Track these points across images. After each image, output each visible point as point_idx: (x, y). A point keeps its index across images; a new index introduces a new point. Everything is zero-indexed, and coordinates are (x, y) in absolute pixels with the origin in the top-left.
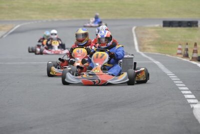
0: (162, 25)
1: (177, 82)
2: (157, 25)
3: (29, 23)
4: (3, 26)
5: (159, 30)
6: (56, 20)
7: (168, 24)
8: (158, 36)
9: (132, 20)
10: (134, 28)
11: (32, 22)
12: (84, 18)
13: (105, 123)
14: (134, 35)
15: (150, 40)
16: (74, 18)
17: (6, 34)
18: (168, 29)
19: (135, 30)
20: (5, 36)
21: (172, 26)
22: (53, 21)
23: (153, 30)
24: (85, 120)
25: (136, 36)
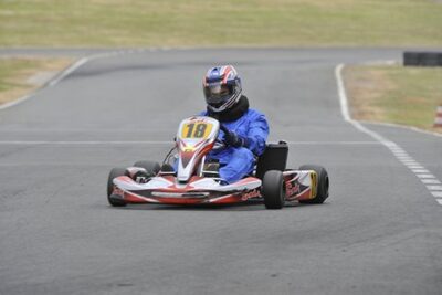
0: (401, 60)
1: (433, 187)
2: (390, 62)
3: (107, 55)
5: (394, 72)
6: (166, 48)
7: (414, 59)
8: (392, 86)
10: (339, 69)
11: (115, 54)
13: (274, 276)
14: (340, 83)
15: (376, 95)
16: (207, 44)
17: (55, 78)
18: (414, 71)
19: (343, 72)
20: (53, 83)
21: (424, 65)
22: (160, 51)
23: (381, 72)
25: (345, 84)
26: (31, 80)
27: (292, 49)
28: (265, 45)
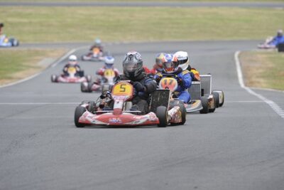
4: (52, 51)
5: (272, 56)
6: (126, 42)
8: (271, 65)
9: (234, 42)
10: (237, 54)
12: (165, 39)
13: (196, 187)
14: (238, 63)
15: (261, 71)
16: (152, 39)
17: (54, 63)
19: (239, 57)
20: (54, 65)
22: (122, 44)
23: (264, 56)
24: (167, 184)
25: (241, 64)
26: (39, 64)
27: (206, 42)
28: (189, 40)
